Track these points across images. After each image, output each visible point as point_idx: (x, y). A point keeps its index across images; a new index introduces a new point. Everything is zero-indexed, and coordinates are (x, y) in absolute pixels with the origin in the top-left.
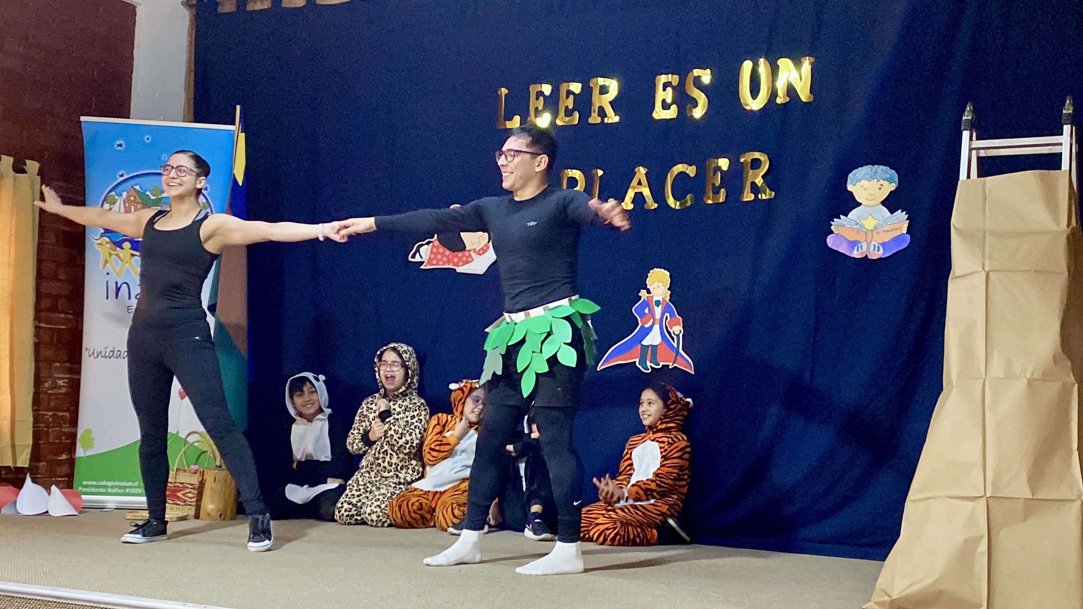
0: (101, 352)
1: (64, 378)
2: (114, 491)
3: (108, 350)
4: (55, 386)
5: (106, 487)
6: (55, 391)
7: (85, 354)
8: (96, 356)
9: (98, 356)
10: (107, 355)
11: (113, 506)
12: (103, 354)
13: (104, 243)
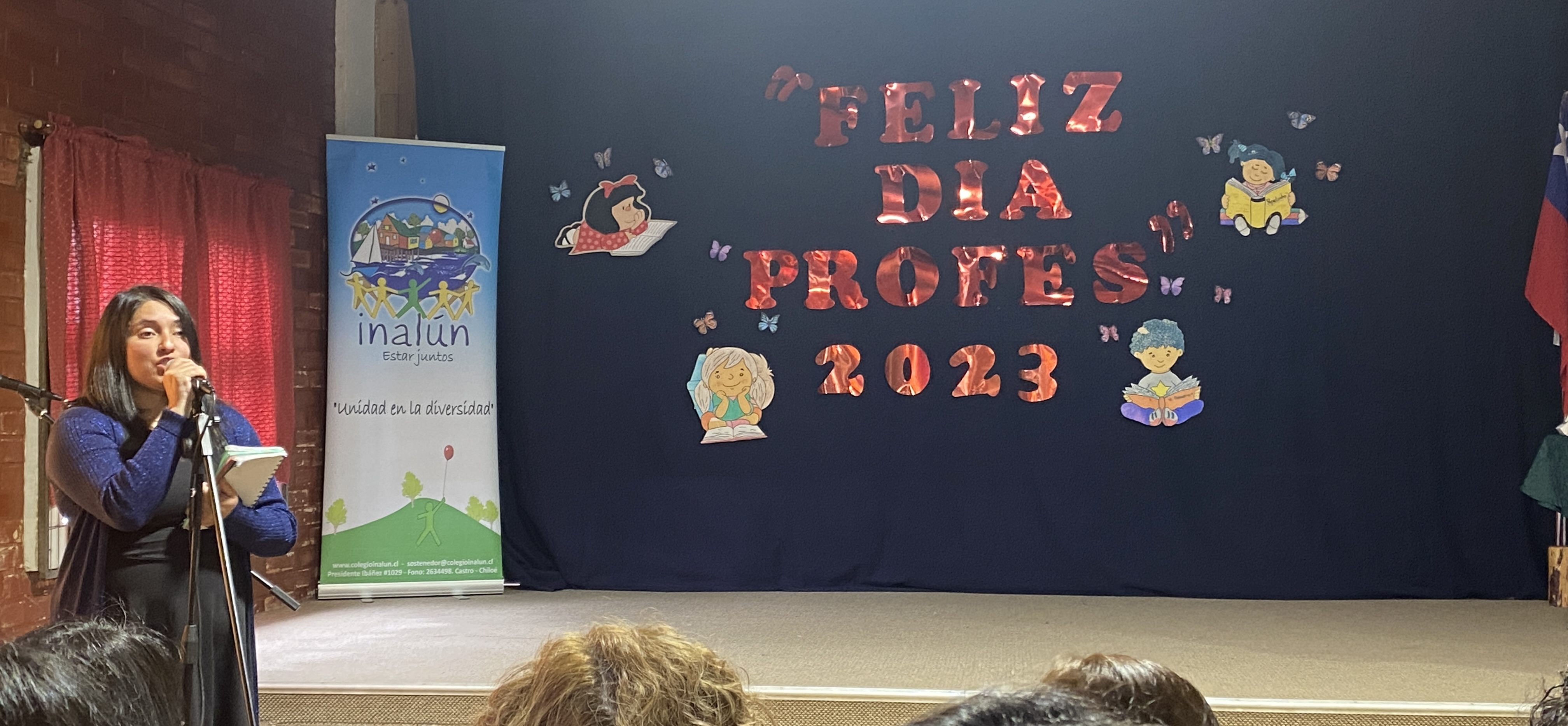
0: (354, 407)
2: (370, 575)
3: (362, 405)
5: (360, 570)
7: (333, 411)
8: (348, 412)
9: (350, 412)
10: (361, 409)
11: (370, 595)
12: (357, 409)
13: (356, 280)
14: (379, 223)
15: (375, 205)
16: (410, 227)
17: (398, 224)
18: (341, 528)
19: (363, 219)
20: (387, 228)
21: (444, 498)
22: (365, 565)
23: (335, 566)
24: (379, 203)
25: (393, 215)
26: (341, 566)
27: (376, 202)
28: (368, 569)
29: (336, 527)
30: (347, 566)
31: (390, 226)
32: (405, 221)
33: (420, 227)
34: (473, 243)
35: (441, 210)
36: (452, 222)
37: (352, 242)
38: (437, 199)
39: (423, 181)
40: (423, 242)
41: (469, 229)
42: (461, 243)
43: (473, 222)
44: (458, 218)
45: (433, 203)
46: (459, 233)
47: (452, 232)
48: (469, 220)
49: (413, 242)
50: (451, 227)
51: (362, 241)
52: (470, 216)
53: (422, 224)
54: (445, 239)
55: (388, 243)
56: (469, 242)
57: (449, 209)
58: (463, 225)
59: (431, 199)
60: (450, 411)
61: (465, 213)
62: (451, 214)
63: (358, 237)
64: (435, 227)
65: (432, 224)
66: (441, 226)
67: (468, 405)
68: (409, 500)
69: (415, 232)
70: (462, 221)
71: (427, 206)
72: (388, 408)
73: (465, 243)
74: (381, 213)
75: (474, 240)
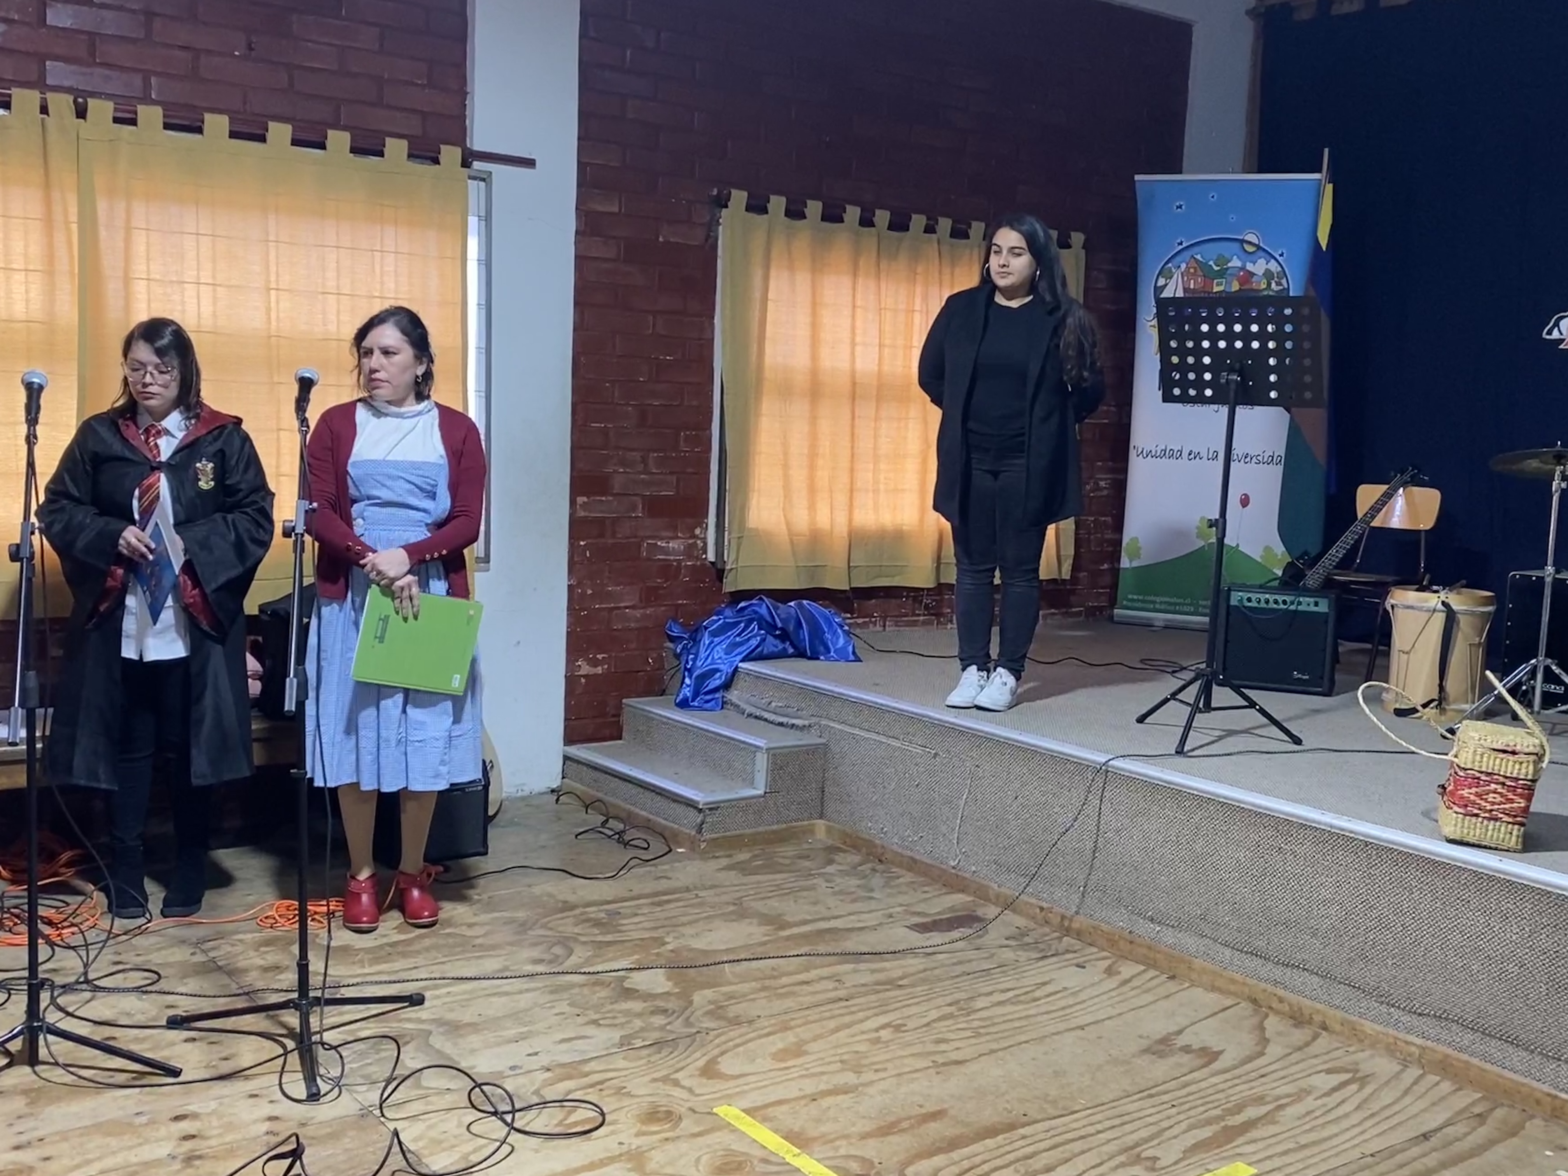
0: (1151, 451)
1: (1106, 479)
2: (1163, 607)
3: (1159, 449)
4: (1098, 488)
5: (1154, 602)
6: (1099, 494)
7: (1132, 454)
8: (1145, 455)
9: (1147, 456)
10: (1158, 454)
11: (1161, 624)
12: (1154, 453)
14: (1183, 266)
15: (1181, 247)
16: (1216, 268)
17: (1203, 266)
18: (1135, 564)
19: (1167, 263)
20: (1192, 270)
21: (1238, 545)
22: (1158, 599)
23: (1130, 597)
24: (1185, 245)
25: (1199, 257)
26: (1135, 597)
27: (1181, 244)
28: (1161, 603)
29: (1131, 562)
30: (1141, 597)
31: (1195, 268)
32: (1211, 263)
33: (1227, 269)
34: (1281, 285)
35: (1250, 249)
36: (1262, 262)
37: (1155, 286)
38: (1246, 238)
39: (1233, 218)
40: (1228, 283)
41: (1279, 269)
42: (1269, 284)
43: (1285, 261)
44: (1268, 257)
45: (1242, 241)
46: (1268, 275)
47: (1260, 272)
48: (1280, 259)
49: (1218, 285)
50: (1259, 267)
51: (1166, 285)
52: (1282, 255)
53: (1230, 265)
54: (1254, 280)
55: (1192, 286)
56: (1278, 284)
57: (1259, 247)
58: (1273, 266)
59: (1241, 237)
60: (1248, 459)
61: (1276, 251)
62: (1261, 253)
63: (1161, 282)
64: (1243, 268)
65: (1239, 264)
66: (1250, 267)
67: (1266, 455)
68: (1202, 543)
69: (1222, 274)
70: (1273, 261)
71: (1236, 245)
72: (1185, 454)
73: (1273, 285)
74: (1187, 255)
75: (1284, 281)
